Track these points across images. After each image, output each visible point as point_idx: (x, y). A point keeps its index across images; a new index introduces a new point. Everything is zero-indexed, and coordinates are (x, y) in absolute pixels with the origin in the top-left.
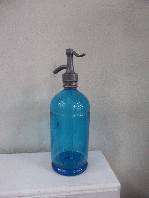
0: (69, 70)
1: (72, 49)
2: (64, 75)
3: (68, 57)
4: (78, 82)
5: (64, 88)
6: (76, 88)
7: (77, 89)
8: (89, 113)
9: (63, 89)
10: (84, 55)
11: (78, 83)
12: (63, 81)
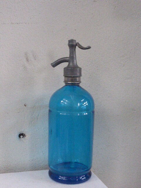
0: (71, 64)
1: (75, 41)
2: (66, 70)
3: (70, 48)
4: (81, 77)
5: (66, 83)
6: (79, 83)
7: (81, 85)
8: (93, 112)
9: (64, 84)
10: (89, 48)
11: (81, 79)
12: (64, 76)
